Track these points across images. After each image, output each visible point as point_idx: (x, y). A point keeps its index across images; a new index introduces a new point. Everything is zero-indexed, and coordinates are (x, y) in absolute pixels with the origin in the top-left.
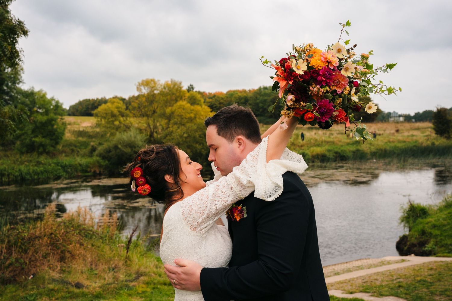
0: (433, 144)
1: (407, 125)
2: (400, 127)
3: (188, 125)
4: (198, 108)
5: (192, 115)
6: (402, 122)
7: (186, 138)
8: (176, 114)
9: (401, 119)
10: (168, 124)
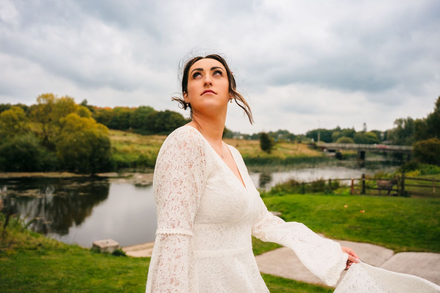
0: (259, 156)
1: (245, 142)
2: (240, 143)
3: (77, 133)
4: (85, 119)
5: (81, 125)
6: (241, 140)
7: (75, 142)
8: (68, 123)
9: (241, 137)
10: (60, 130)
